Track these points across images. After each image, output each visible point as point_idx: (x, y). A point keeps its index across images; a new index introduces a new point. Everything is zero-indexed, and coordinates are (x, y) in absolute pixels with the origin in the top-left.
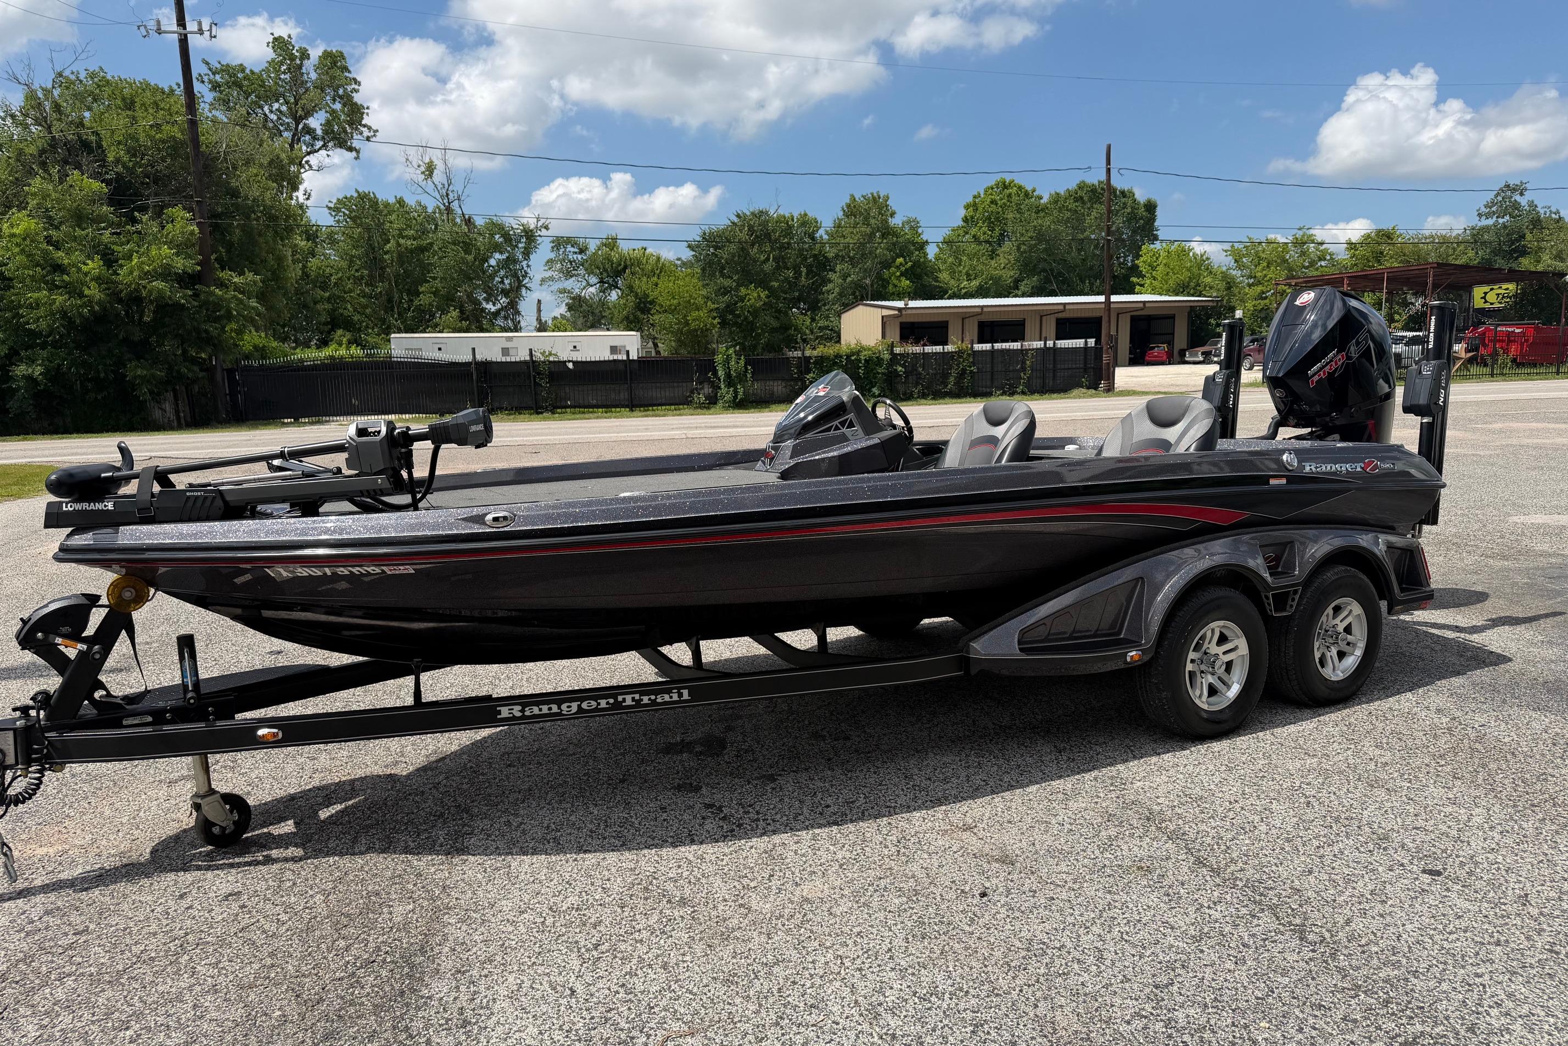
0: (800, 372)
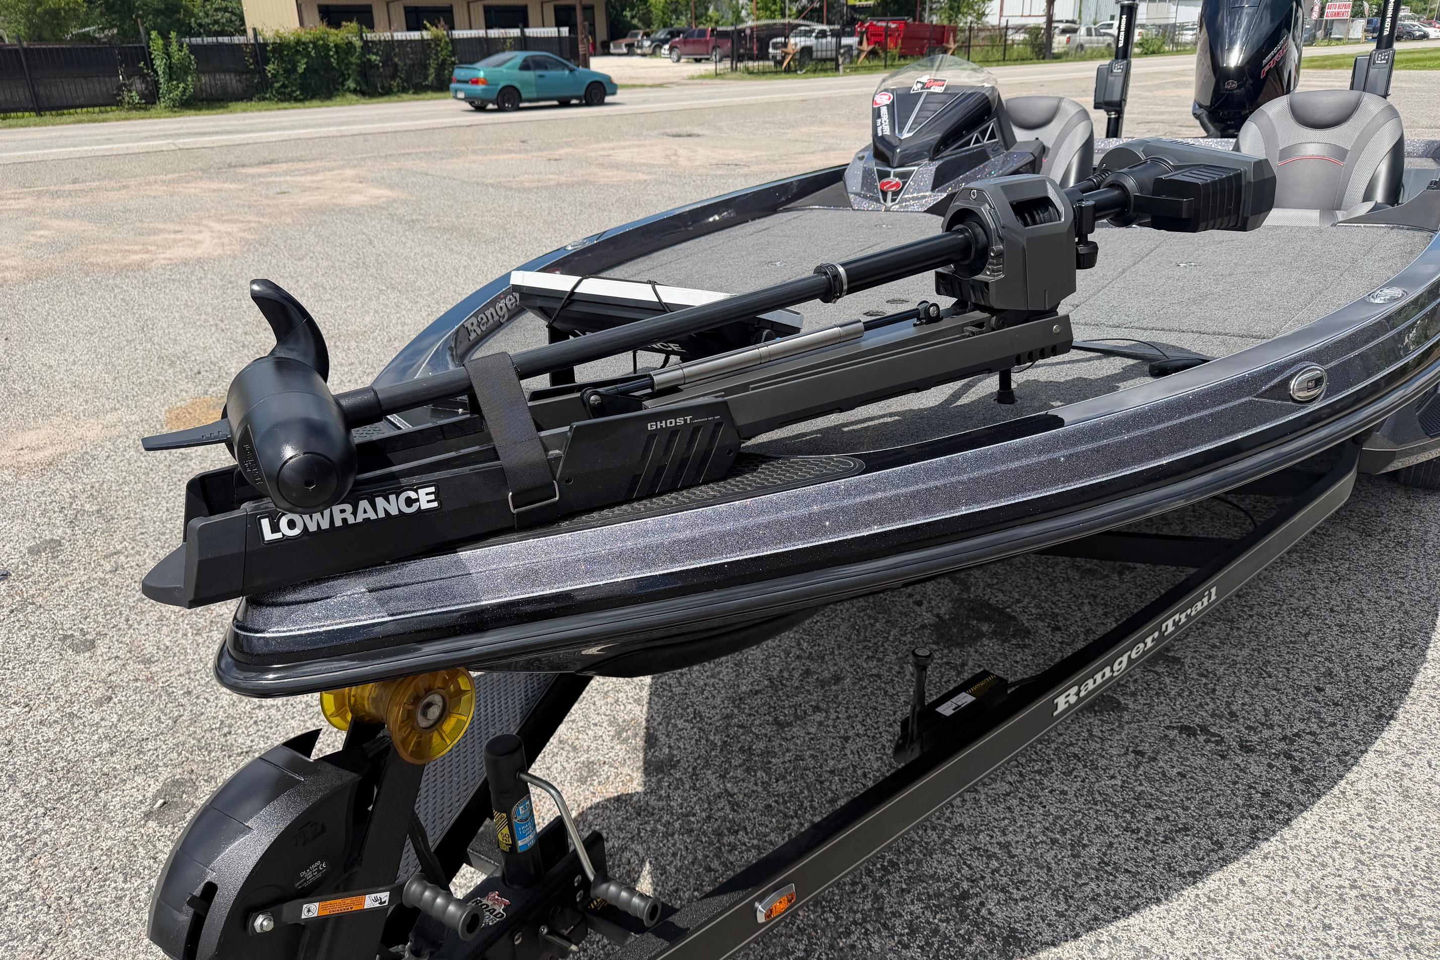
0: (256, 62)
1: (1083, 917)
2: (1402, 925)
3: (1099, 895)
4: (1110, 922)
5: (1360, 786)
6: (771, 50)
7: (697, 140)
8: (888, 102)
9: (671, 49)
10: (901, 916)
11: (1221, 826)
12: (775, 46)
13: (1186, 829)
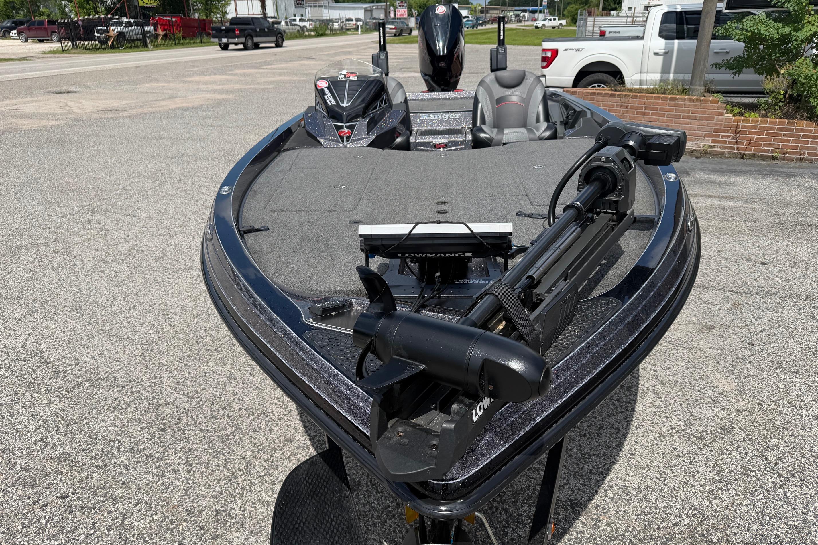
1: (593, 483)
2: (697, 438)
3: (591, 470)
4: (604, 480)
5: (647, 385)
6: (96, 34)
7: (76, 95)
8: (327, 86)
9: (19, 33)
10: (522, 515)
11: (612, 420)
12: (98, 32)
13: (602, 427)
